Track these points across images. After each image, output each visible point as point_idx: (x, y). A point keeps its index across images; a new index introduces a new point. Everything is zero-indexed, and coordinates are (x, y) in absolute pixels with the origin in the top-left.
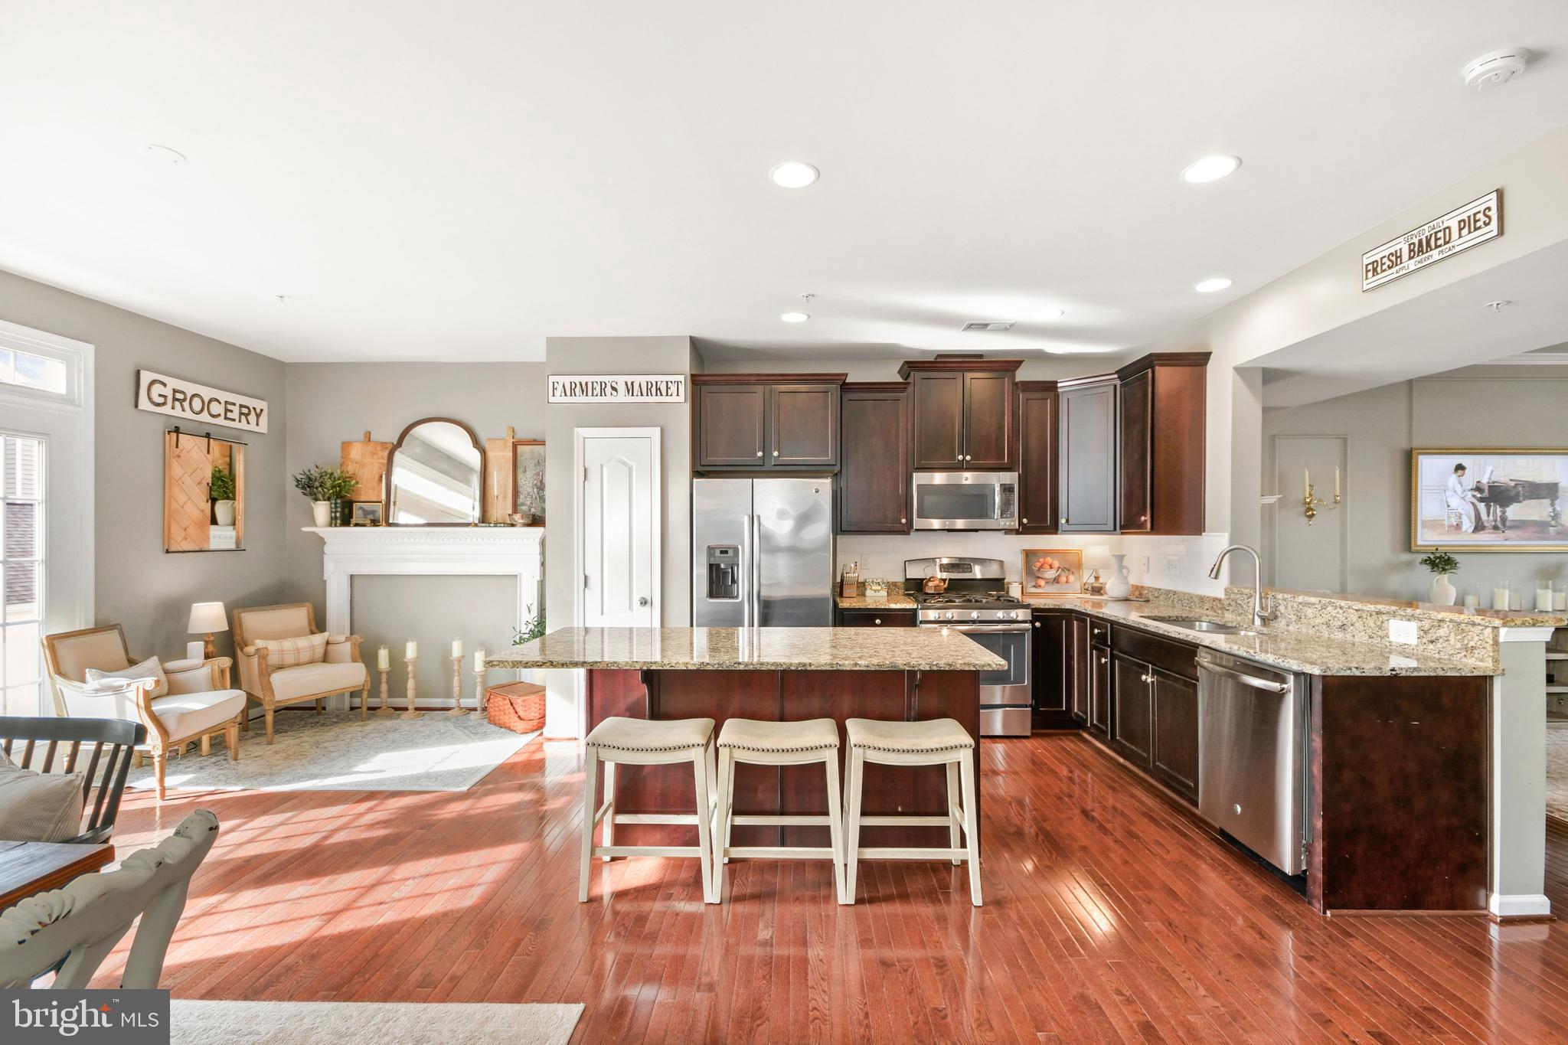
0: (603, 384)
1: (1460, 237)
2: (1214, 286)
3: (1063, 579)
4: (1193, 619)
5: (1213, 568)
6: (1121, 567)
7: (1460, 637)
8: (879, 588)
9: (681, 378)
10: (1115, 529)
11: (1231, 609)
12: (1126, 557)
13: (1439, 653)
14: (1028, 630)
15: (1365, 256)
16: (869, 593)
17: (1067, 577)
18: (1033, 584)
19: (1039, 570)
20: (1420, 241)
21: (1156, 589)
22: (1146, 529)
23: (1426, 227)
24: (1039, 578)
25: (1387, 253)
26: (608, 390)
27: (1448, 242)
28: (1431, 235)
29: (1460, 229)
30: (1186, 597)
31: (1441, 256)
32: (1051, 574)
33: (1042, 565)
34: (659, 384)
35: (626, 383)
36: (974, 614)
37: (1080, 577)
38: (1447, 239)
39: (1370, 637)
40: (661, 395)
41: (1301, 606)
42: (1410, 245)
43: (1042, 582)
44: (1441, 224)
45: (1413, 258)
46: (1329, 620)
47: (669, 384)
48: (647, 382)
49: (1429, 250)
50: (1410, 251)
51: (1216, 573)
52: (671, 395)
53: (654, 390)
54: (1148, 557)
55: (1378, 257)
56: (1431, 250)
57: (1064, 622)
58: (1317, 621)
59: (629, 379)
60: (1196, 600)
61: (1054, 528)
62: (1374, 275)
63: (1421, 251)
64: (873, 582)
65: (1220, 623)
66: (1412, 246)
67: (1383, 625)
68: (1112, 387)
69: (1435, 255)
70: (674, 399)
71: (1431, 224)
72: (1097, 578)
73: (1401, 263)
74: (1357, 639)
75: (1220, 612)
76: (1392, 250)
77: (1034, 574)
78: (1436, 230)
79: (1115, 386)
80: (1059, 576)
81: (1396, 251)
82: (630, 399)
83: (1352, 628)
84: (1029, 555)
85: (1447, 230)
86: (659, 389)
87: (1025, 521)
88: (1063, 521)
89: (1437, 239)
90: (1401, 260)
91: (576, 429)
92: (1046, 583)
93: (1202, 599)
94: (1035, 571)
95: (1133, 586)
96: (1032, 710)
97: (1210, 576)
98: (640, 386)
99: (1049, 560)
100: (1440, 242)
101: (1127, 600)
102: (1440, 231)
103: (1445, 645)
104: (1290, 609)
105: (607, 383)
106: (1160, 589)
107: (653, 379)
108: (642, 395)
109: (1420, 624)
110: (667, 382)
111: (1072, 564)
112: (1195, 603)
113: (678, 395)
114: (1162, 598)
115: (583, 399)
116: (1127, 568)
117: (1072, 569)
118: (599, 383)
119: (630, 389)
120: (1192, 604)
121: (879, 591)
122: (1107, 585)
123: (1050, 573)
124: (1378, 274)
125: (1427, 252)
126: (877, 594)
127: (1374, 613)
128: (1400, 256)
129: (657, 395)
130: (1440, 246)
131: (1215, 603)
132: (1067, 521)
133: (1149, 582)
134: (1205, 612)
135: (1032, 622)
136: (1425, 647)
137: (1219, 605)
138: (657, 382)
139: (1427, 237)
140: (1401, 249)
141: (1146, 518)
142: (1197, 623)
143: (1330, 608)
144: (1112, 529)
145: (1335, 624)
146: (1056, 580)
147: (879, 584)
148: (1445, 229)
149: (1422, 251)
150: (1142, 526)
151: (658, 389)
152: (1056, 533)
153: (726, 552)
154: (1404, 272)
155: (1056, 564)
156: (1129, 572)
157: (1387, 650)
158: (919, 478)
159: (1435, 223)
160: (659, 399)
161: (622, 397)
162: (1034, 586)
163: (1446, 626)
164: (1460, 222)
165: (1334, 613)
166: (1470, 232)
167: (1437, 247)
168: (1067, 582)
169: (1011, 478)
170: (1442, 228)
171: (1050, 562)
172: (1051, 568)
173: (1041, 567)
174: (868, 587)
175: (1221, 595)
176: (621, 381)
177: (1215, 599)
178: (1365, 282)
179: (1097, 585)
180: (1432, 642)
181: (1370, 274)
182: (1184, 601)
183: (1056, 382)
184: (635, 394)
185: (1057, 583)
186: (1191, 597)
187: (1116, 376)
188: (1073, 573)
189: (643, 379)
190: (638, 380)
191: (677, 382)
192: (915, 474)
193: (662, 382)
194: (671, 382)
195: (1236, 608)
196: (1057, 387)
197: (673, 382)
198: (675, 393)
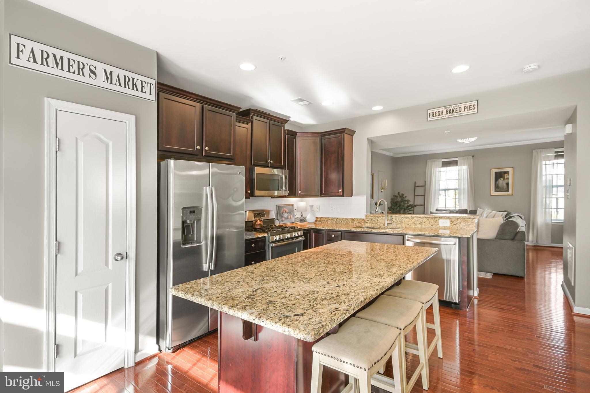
0: (81, 64)
1: (464, 111)
7: (465, 222)
9: (153, 82)
11: (369, 222)
13: (457, 227)
15: (429, 111)
17: (290, 216)
18: (281, 220)
19: (282, 214)
20: (450, 110)
21: (326, 218)
23: (452, 106)
24: (283, 217)
25: (438, 111)
26: (87, 71)
27: (460, 112)
28: (454, 109)
29: (465, 109)
31: (457, 115)
33: (283, 211)
34: (135, 81)
35: (105, 71)
37: (295, 215)
38: (460, 111)
39: (432, 225)
40: (137, 90)
41: (402, 218)
42: (446, 110)
43: (284, 219)
44: (458, 106)
45: (447, 114)
47: (143, 83)
48: (125, 77)
49: (453, 112)
50: (446, 112)
52: (145, 93)
53: (131, 84)
55: (434, 112)
56: (454, 113)
57: (309, 234)
59: (109, 69)
61: (295, 195)
62: (432, 117)
63: (450, 113)
66: (447, 111)
67: (437, 221)
68: (318, 138)
69: (455, 115)
70: (147, 96)
71: (454, 106)
72: (302, 215)
73: (443, 115)
74: (426, 227)
75: (363, 223)
76: (440, 110)
78: (456, 108)
80: (288, 215)
81: (441, 111)
82: (108, 85)
83: (424, 223)
84: (279, 207)
85: (460, 109)
86: (135, 85)
87: (289, 192)
88: (300, 192)
89: (456, 110)
90: (443, 114)
91: (46, 99)
92: (285, 219)
95: (318, 217)
98: (118, 77)
100: (457, 111)
101: (316, 222)
102: (458, 108)
103: (459, 225)
104: (398, 220)
105: (86, 65)
107: (131, 75)
108: (120, 85)
109: (451, 220)
110: (142, 81)
111: (292, 210)
113: (150, 94)
115: (57, 71)
116: (314, 211)
117: (291, 213)
118: (76, 63)
119: (109, 77)
122: (307, 218)
123: (285, 214)
124: (434, 116)
125: (452, 113)
127: (433, 218)
128: (443, 113)
129: (133, 89)
130: (457, 112)
131: (360, 221)
135: (304, 235)
136: (452, 226)
137: (362, 221)
138: (133, 79)
139: (453, 109)
140: (443, 111)
141: (341, 191)
143: (415, 218)
144: (318, 195)
145: (417, 223)
146: (287, 218)
148: (459, 108)
149: (451, 112)
151: (134, 85)
154: (444, 118)
155: (287, 211)
157: (438, 229)
158: (257, 170)
159: (456, 105)
160: (135, 93)
161: (100, 81)
163: (460, 220)
164: (465, 107)
165: (417, 219)
166: (468, 110)
167: (456, 112)
168: (290, 218)
169: (287, 172)
170: (458, 107)
171: (285, 210)
172: (286, 212)
173: (283, 212)
175: (364, 217)
176: (100, 68)
177: (360, 219)
178: (429, 118)
179: (302, 218)
180: (455, 225)
181: (431, 116)
182: (342, 221)
184: (114, 82)
185: (288, 218)
186: (347, 219)
187: (321, 134)
189: (122, 73)
190: (116, 71)
191: (150, 84)
192: (255, 167)
193: (137, 80)
194: (145, 82)
195: (371, 222)
196: (296, 135)
197: (147, 83)
198: (148, 92)
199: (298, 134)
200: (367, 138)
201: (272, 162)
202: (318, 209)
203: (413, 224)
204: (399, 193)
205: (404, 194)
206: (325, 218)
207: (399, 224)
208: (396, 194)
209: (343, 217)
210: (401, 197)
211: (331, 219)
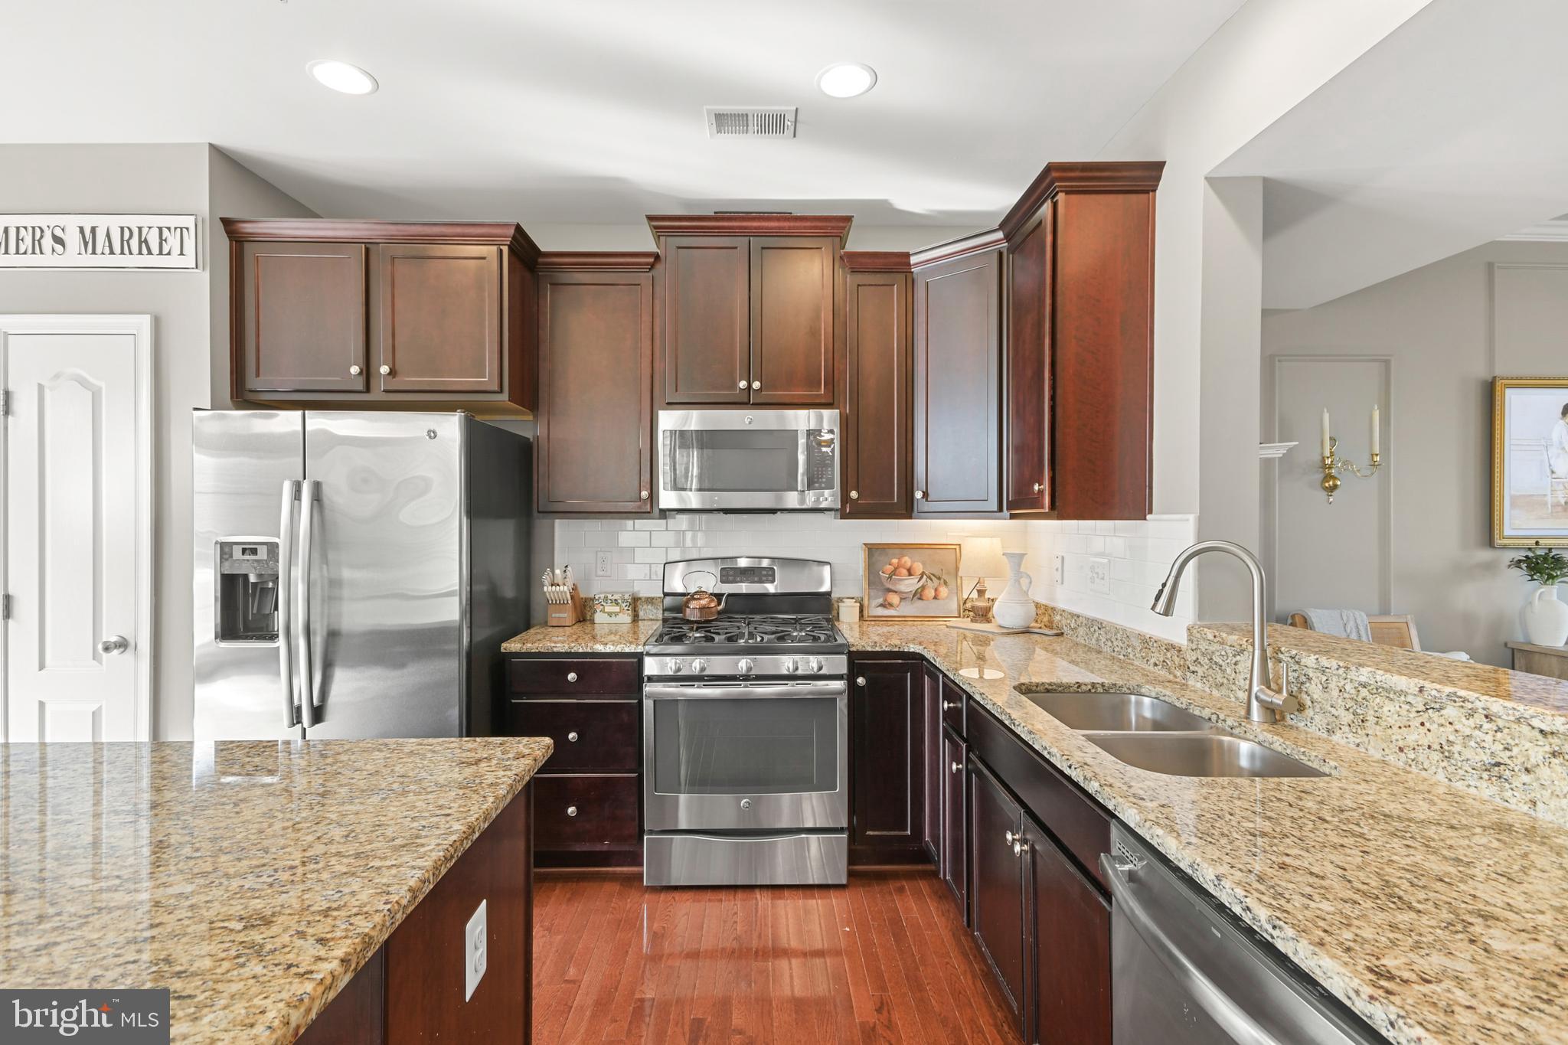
0: (37, 231)
3: (930, 593)
4: (1125, 689)
5: (1161, 592)
6: (1019, 574)
8: (617, 609)
9: (189, 222)
10: (1000, 509)
11: (1200, 671)
12: (1025, 557)
14: (840, 693)
16: (599, 617)
17: (936, 590)
18: (881, 601)
19: (890, 577)
22: (1042, 507)
24: (890, 590)
26: (47, 242)
30: (1119, 636)
32: (909, 585)
33: (896, 569)
34: (145, 231)
35: (82, 231)
36: (743, 664)
37: (959, 589)
40: (150, 253)
43: (894, 599)
46: (1450, 743)
47: (166, 232)
48: (122, 229)
51: (1166, 601)
52: (169, 254)
53: (134, 243)
54: (1063, 558)
57: (908, 683)
58: (1413, 737)
59: (86, 222)
60: (1136, 643)
61: (906, 509)
64: (606, 599)
65: (1178, 705)
68: (995, 256)
70: (174, 260)
72: (981, 593)
75: (1179, 673)
77: (882, 584)
79: (1001, 254)
80: (923, 587)
82: (88, 260)
84: (874, 551)
86: (146, 240)
87: (854, 494)
88: (918, 495)
92: (902, 600)
93: (1146, 642)
94: (884, 581)
95: (1037, 605)
96: (849, 837)
97: (1153, 608)
98: (108, 235)
99: (907, 561)
101: (1026, 631)
105: (45, 230)
106: (1078, 617)
107: (133, 222)
108: (112, 252)
110: (160, 229)
111: (947, 569)
112: (1134, 648)
113: (181, 253)
114: (1081, 631)
116: (1027, 576)
117: (942, 577)
118: (29, 230)
119: (88, 241)
120: (1130, 650)
121: (616, 614)
123: (907, 582)
126: (613, 620)
129: (140, 253)
131: (1169, 655)
132: (926, 495)
133: (1064, 600)
134: (1151, 668)
135: (851, 678)
137: (1176, 662)
138: (140, 229)
141: (1042, 487)
142: (1133, 698)
144: (995, 508)
146: (919, 595)
147: (616, 602)
150: (1035, 502)
151: (144, 242)
152: (910, 517)
153: (254, 551)
155: (919, 568)
156: (1031, 583)
158: (668, 420)
160: (145, 261)
162: (882, 605)
168: (935, 598)
169: (828, 420)
171: (909, 564)
172: (910, 574)
173: (894, 573)
174: (599, 608)
175: (1181, 639)
176: (70, 226)
177: (1171, 647)
179: (981, 603)
182: (1115, 643)
183: (907, 255)
184: (99, 250)
185: (920, 599)
187: (1000, 235)
188: (945, 583)
189: (115, 223)
190: (102, 223)
191: (181, 229)
193: (150, 228)
194: (169, 229)
196: (909, 264)
197: (172, 230)
198: (176, 250)
199: (913, 260)
200: (1206, 178)
202: (1060, 569)
211: (1085, 622)
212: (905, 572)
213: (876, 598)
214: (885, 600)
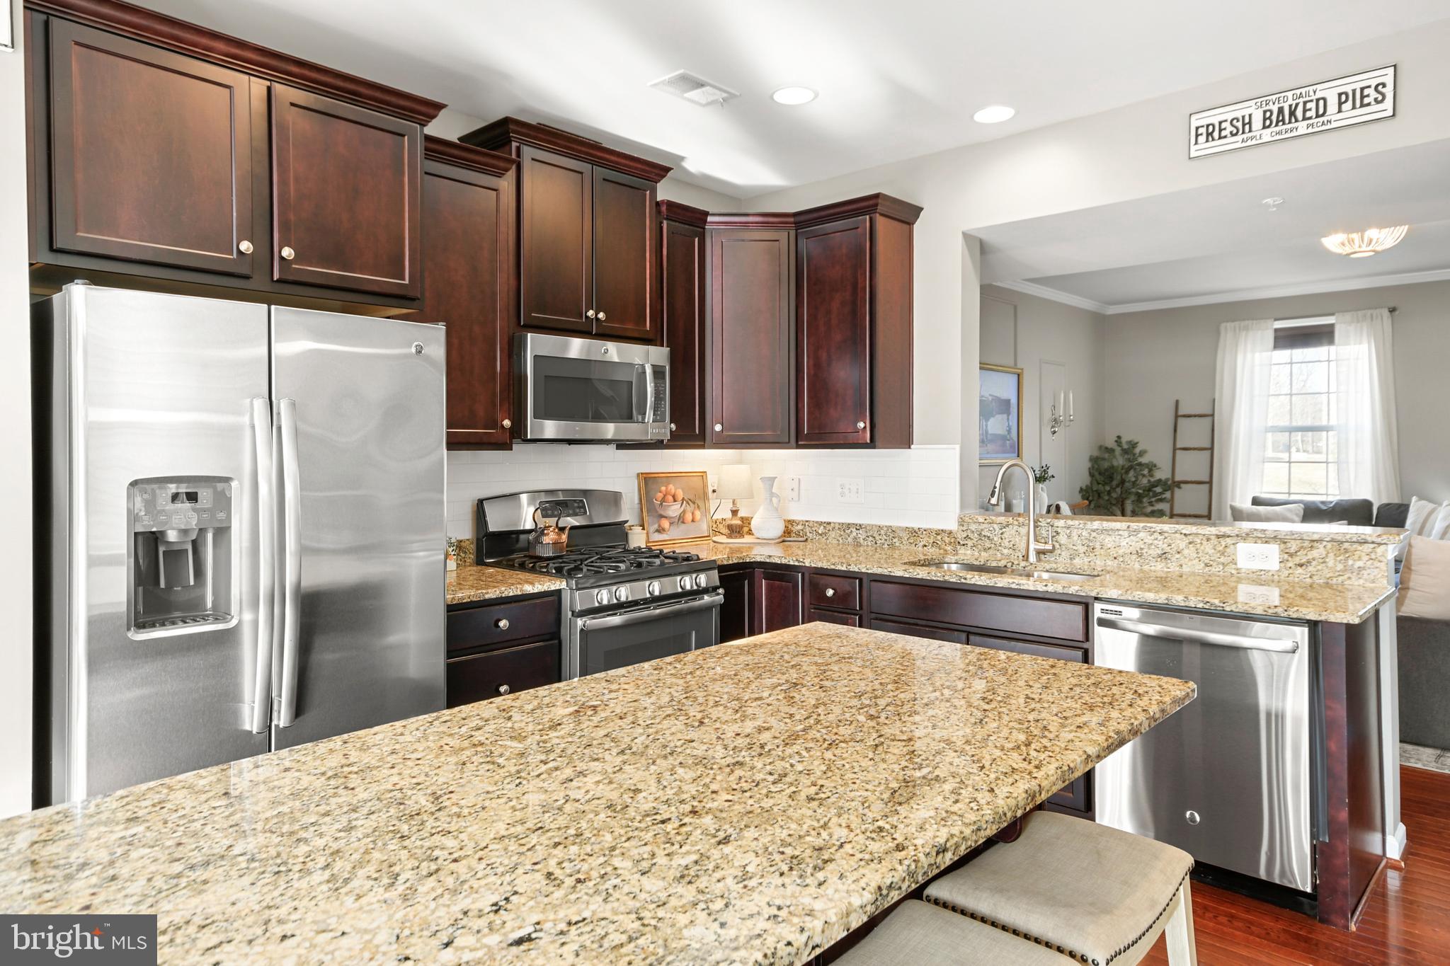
1: (1340, 111)
2: (994, 115)
3: (689, 517)
6: (771, 494)
7: (1342, 557)
10: (789, 440)
11: (970, 543)
13: (1311, 577)
15: (1194, 118)
17: (693, 514)
18: (656, 526)
19: (661, 504)
20: (1281, 110)
21: (821, 523)
23: (1290, 94)
24: (662, 516)
25: (1229, 117)
27: (1323, 115)
28: (1297, 105)
29: (1340, 104)
31: (1310, 130)
32: (675, 510)
33: (665, 496)
37: (711, 512)
38: (1321, 111)
39: (1207, 565)
41: (1094, 534)
42: (1265, 112)
43: (665, 524)
44: (1312, 93)
45: (1269, 127)
46: (1141, 549)
49: (1293, 120)
50: (1265, 119)
54: (799, 480)
55: (1215, 121)
56: (1297, 121)
57: (746, 582)
58: (1121, 551)
60: (905, 535)
61: (701, 439)
62: (1207, 141)
63: (1281, 120)
66: (1268, 114)
67: (1228, 550)
69: (1302, 127)
71: (1298, 92)
72: (735, 512)
73: (1250, 131)
74: (1186, 569)
75: (949, 548)
76: (1239, 114)
77: (657, 512)
78: (1308, 99)
80: (684, 512)
81: (1243, 117)
83: (1178, 556)
84: (648, 481)
85: (1321, 102)
87: (673, 427)
88: (719, 427)
89: (1305, 111)
90: (1250, 127)
92: (671, 524)
94: (657, 507)
99: (672, 488)
100: (1308, 114)
101: (783, 538)
102: (1312, 101)
103: (1319, 567)
104: (1076, 538)
109: (1282, 545)
111: (699, 494)
116: (777, 496)
117: (697, 501)
122: (753, 522)
123: (673, 508)
124: (1213, 140)
125: (1290, 122)
127: (1213, 537)
128: (1250, 123)
130: (1310, 118)
131: (939, 537)
132: (723, 427)
136: (1291, 571)
137: (947, 540)
139: (1290, 106)
140: (1250, 115)
141: (864, 425)
143: (1142, 535)
144: (786, 440)
145: (1151, 552)
146: (681, 519)
148: (1318, 100)
149: (1283, 120)
154: (1254, 142)
155: (680, 494)
156: (780, 501)
157: (1234, 579)
158: (536, 345)
159: (1303, 91)
162: (658, 531)
163: (1321, 546)
164: (1340, 95)
165: (1149, 539)
166: (1354, 107)
167: (1304, 119)
168: (693, 521)
169: (655, 356)
170: (1314, 98)
171: (673, 491)
172: (675, 501)
173: (663, 500)
175: (952, 526)
178: (1193, 148)
179: (737, 522)
180: (1301, 565)
181: (1202, 139)
182: (878, 537)
185: (683, 522)
186: (892, 531)
188: (699, 507)
192: (529, 335)
195: (980, 542)
196: (705, 222)
199: (710, 219)
200: (963, 233)
201: (601, 315)
202: (796, 490)
203: (1134, 557)
204: (1119, 437)
205: (1137, 443)
206: (817, 522)
207: (1083, 555)
208: (1110, 443)
209: (879, 524)
210: (1125, 452)
211: (837, 526)
212: (670, 498)
213: (652, 525)
214: (659, 526)
